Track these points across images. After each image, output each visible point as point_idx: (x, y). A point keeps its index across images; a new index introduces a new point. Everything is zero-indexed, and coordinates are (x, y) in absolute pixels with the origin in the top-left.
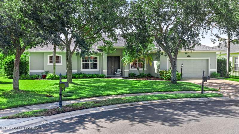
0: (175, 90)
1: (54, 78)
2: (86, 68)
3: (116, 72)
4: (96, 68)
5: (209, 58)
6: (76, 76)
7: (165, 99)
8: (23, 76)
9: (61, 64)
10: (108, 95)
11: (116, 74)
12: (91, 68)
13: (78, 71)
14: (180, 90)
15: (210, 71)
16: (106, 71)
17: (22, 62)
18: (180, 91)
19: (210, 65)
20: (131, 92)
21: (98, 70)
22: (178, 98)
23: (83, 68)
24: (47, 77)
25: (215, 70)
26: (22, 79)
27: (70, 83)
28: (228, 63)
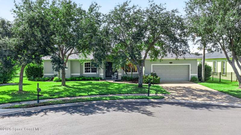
0: (134, 92)
1: (59, 80)
2: (87, 72)
3: (112, 75)
5: (190, 65)
6: (77, 79)
8: (37, 78)
10: (80, 96)
12: (92, 72)
14: (138, 93)
15: (191, 76)
16: (103, 74)
19: (191, 70)
21: (97, 73)
22: (125, 99)
23: (85, 72)
24: (54, 80)
25: (196, 75)
26: (37, 81)
27: (63, 85)
28: (203, 69)
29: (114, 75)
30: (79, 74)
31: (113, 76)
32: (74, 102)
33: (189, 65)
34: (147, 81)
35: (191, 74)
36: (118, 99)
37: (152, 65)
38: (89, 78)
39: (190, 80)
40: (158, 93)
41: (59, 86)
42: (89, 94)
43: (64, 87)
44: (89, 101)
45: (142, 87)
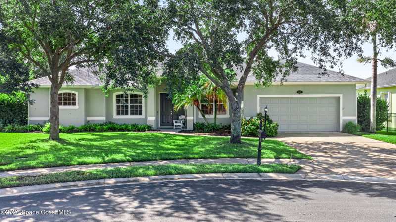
0: (223, 155)
2: (123, 113)
3: (174, 121)
4: (140, 113)
5: (341, 96)
6: (97, 128)
7: (171, 174)
9: (76, 107)
11: (175, 124)
12: (132, 114)
13: (106, 118)
14: (232, 156)
15: (343, 120)
16: (154, 118)
17: (11, 104)
18: (231, 158)
19: (343, 109)
20: (130, 159)
21: (143, 116)
22: (197, 173)
23: (118, 113)
25: (354, 118)
26: (7, 132)
27: (53, 140)
28: (374, 105)
29: (178, 121)
30: (104, 118)
31: (176, 122)
32: (47, 183)
33: (339, 97)
34: (248, 131)
35: (343, 116)
36: (179, 173)
37: (259, 96)
38: (124, 127)
39: (341, 129)
40: (283, 158)
41: (43, 141)
42: (107, 159)
43: (54, 143)
44: (95, 179)
45: (240, 143)
